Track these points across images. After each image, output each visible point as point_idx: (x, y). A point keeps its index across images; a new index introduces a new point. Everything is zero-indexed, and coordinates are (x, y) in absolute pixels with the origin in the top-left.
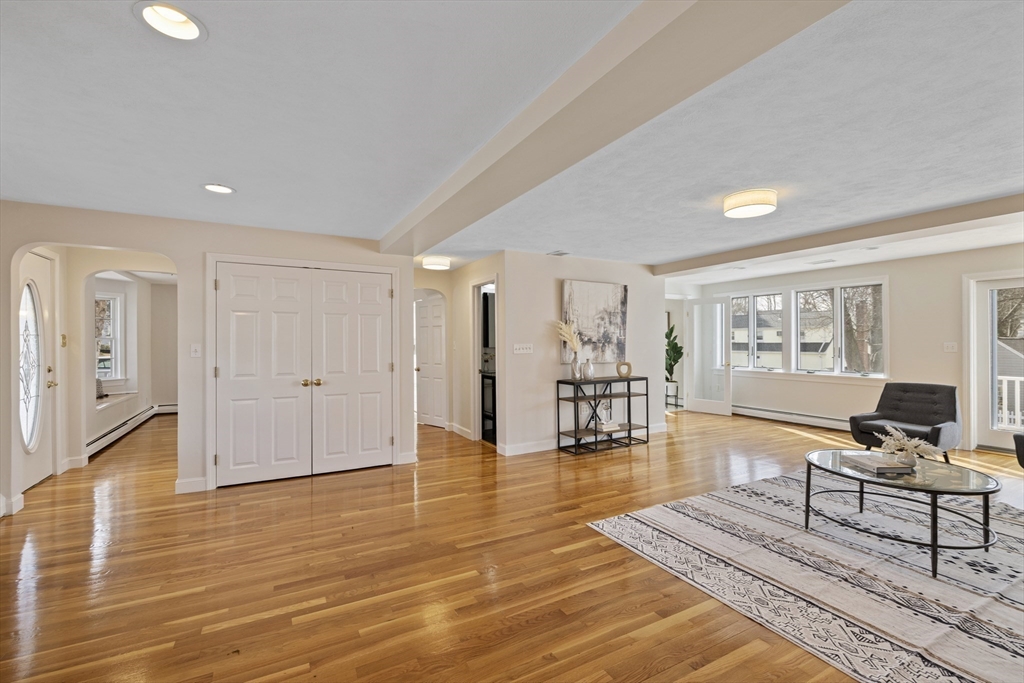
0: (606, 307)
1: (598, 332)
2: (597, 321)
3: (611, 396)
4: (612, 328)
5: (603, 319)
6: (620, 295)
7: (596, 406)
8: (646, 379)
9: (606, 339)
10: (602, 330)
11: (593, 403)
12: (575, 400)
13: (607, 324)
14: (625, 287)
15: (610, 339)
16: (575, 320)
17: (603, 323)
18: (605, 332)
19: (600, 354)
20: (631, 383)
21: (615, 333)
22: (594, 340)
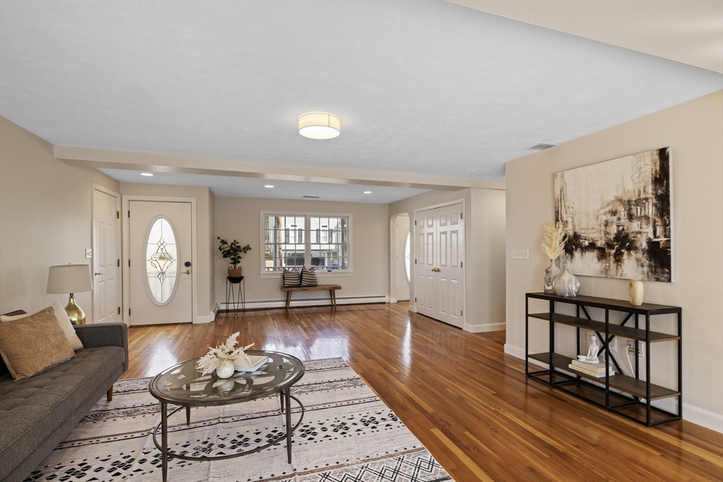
0: (620, 194)
1: (606, 233)
2: (604, 218)
3: (648, 336)
4: (635, 226)
5: (614, 213)
6: (649, 167)
7: (609, 340)
8: (678, 311)
9: (623, 242)
10: (613, 230)
11: (603, 336)
12: (552, 318)
13: (624, 221)
14: (663, 154)
15: (632, 242)
16: (570, 220)
17: (615, 218)
18: (619, 233)
19: (613, 266)
20: (652, 317)
21: (644, 233)
22: (599, 244)
